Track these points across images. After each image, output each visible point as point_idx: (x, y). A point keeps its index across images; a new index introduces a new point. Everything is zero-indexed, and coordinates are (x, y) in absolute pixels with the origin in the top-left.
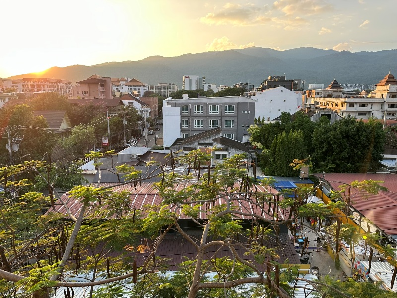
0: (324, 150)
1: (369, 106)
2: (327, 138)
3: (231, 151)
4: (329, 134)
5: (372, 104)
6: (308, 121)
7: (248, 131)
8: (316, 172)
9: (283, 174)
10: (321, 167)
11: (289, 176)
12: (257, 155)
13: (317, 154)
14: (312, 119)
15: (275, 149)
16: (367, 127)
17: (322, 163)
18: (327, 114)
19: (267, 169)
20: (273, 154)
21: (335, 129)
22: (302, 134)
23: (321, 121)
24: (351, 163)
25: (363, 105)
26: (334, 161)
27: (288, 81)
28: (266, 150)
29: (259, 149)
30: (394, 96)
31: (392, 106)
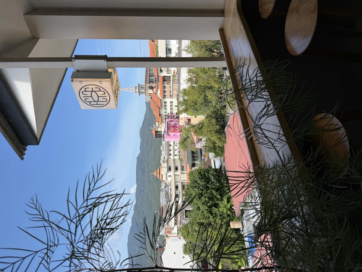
1: (177, 184)
5: (175, 182)
18: (184, 213)
25: (177, 187)
30: (170, 169)
31: (177, 169)
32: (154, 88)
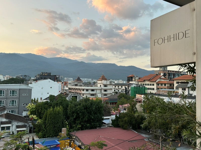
0: (75, 117)
1: (95, 91)
2: (76, 110)
3: (13, 123)
4: (77, 107)
5: (96, 89)
6: (66, 100)
7: (27, 108)
8: (70, 132)
9: (51, 136)
10: (74, 128)
11: (55, 136)
12: (33, 124)
13: (71, 120)
14: (67, 99)
15: (46, 119)
16: (95, 102)
17: (74, 125)
18: (75, 95)
19: (40, 133)
20: (44, 123)
21: (80, 105)
22: (62, 108)
23: (72, 100)
24: (89, 123)
25: (93, 90)
26: (80, 124)
27: (52, 76)
28: (39, 121)
29: (35, 120)
30: (105, 86)
31: (105, 91)
32: (165, 77)
